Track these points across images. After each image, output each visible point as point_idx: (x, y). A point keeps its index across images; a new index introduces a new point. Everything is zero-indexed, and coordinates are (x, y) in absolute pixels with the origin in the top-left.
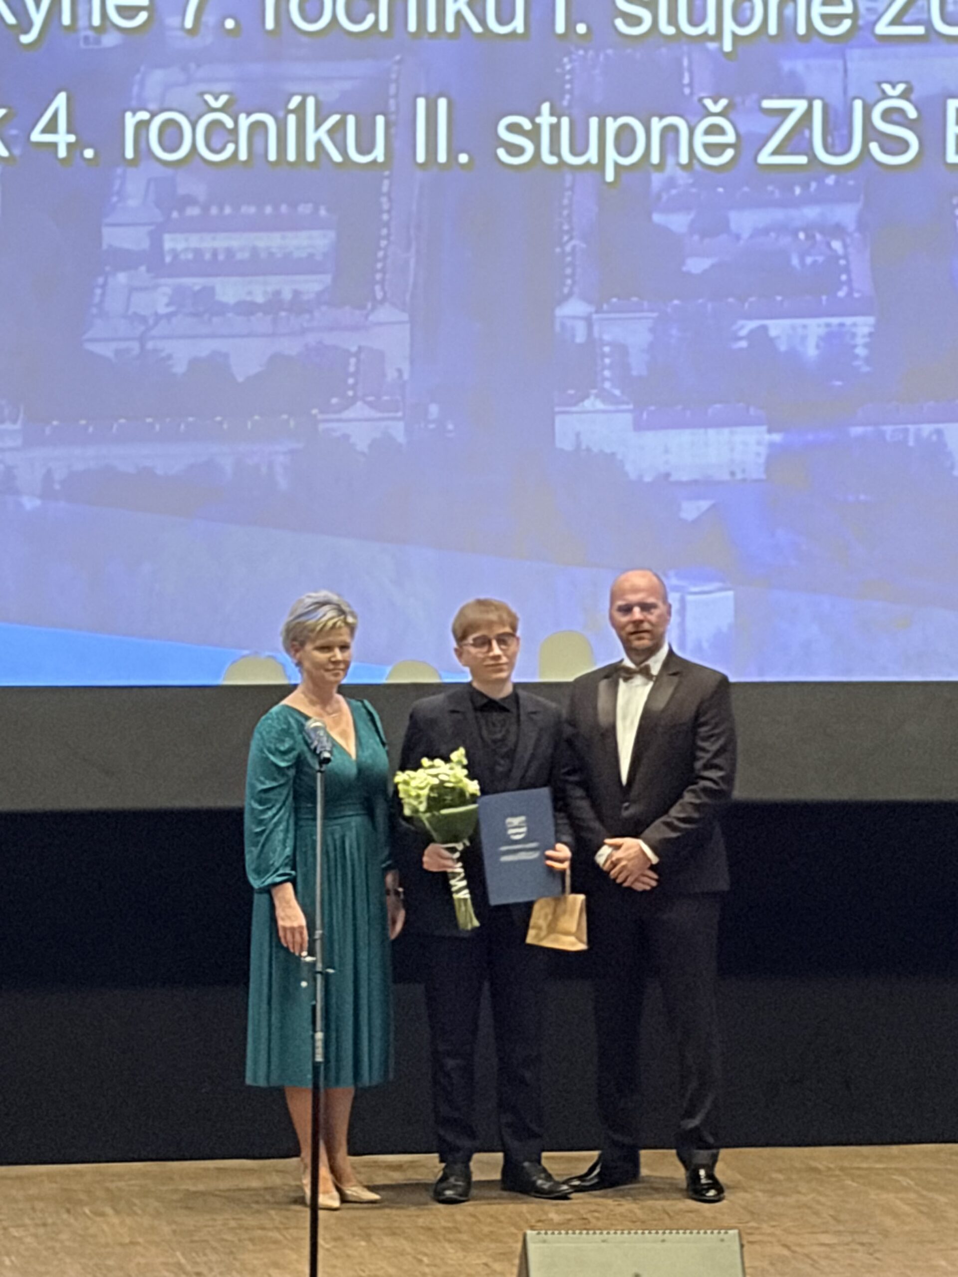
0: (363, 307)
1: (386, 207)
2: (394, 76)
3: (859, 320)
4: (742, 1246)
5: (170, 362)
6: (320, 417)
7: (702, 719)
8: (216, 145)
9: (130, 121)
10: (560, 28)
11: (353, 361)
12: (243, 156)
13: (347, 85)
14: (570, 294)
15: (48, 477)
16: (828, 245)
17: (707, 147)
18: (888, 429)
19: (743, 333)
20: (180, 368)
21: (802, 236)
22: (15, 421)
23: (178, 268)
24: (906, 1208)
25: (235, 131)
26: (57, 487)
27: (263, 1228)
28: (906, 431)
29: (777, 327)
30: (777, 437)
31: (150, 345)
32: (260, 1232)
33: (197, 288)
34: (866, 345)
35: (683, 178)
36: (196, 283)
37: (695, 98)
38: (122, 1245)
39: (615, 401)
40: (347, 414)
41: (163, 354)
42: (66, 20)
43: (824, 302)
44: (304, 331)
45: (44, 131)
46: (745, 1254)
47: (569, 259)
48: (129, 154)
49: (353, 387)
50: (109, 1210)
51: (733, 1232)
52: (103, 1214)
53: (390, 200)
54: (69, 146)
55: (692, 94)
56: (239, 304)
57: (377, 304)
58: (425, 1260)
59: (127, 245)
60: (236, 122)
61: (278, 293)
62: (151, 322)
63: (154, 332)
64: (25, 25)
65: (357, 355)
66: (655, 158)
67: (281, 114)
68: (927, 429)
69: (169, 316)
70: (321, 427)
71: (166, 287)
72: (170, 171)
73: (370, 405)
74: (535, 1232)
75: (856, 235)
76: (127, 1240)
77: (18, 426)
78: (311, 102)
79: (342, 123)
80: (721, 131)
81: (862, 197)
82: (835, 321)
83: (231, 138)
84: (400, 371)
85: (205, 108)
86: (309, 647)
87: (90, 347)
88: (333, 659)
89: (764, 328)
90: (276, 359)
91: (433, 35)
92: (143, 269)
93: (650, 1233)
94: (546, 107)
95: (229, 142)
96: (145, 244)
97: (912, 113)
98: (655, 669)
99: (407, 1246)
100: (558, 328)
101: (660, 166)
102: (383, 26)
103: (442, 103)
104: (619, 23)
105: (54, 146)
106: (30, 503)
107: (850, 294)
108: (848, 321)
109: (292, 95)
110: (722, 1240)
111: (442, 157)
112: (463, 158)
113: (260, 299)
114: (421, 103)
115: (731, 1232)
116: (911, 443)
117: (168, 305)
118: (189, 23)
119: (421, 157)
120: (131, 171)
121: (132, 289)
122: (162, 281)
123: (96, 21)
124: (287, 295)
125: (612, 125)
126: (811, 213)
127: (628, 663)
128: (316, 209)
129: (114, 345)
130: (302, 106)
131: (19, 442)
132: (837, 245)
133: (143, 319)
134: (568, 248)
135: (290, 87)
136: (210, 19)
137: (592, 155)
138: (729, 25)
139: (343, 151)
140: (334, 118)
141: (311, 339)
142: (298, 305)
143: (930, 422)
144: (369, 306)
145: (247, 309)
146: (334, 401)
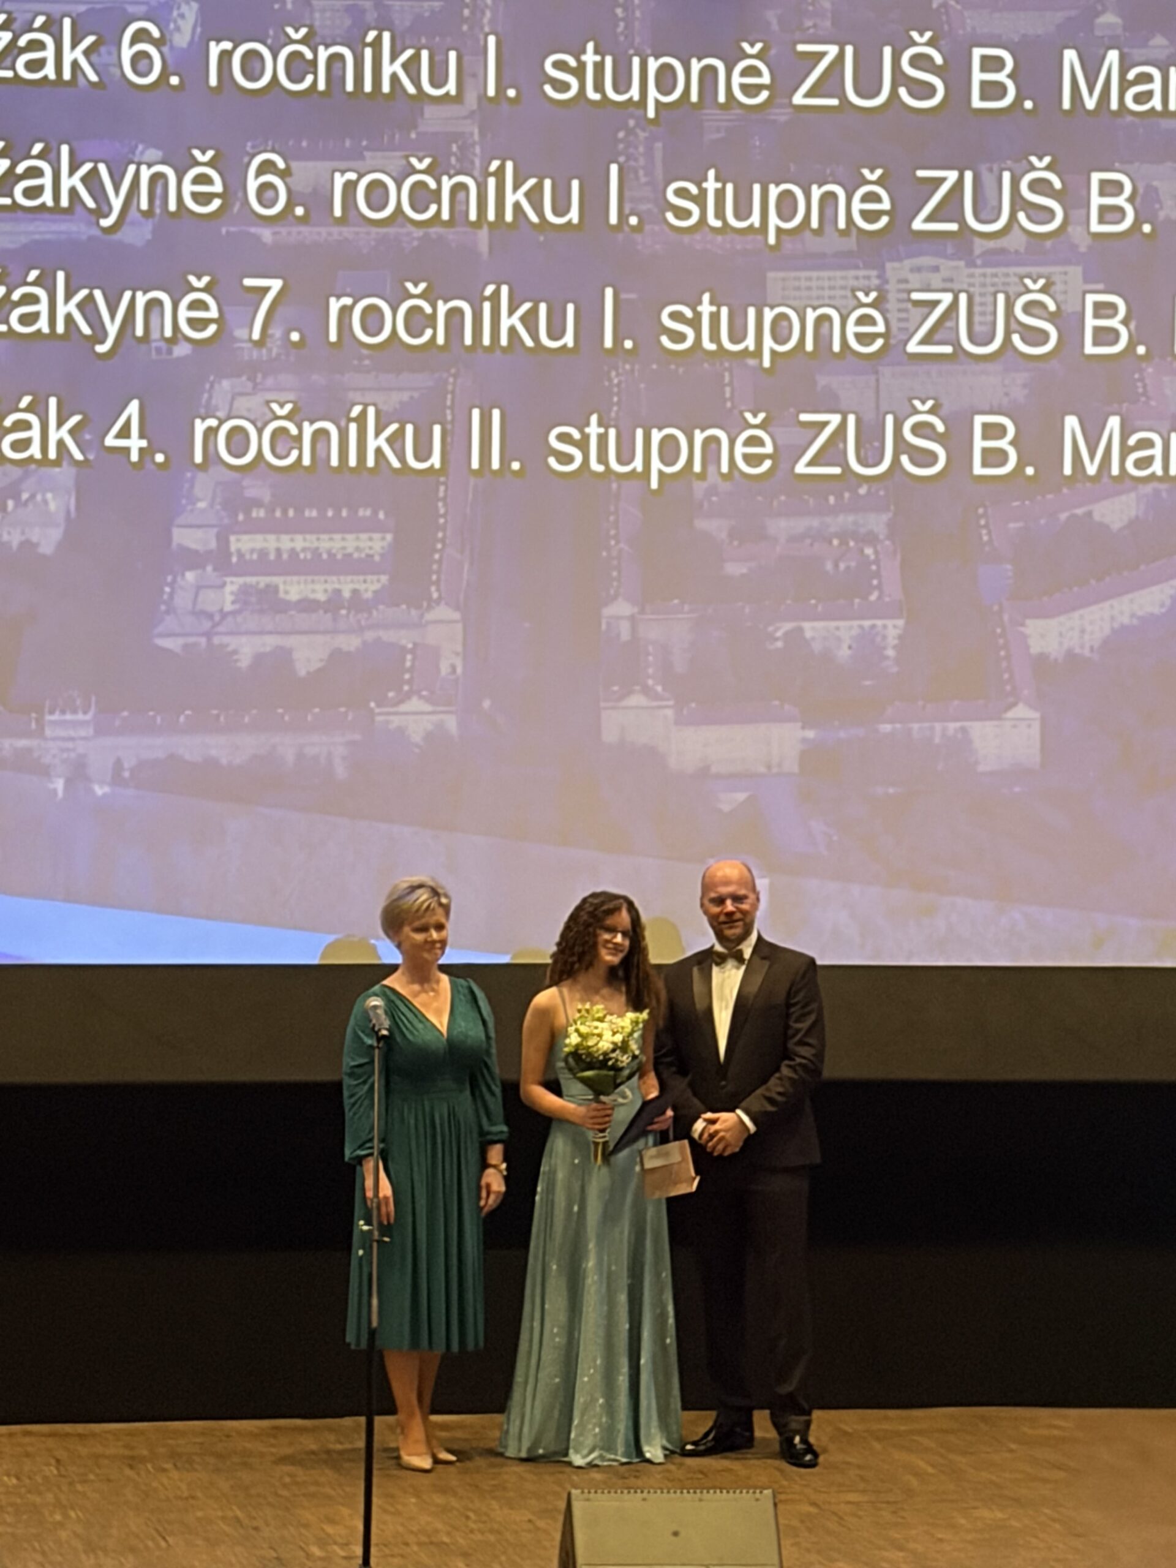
0: (419, 607)
1: (442, 511)
2: (450, 388)
3: (890, 623)
4: (775, 1505)
5: (235, 657)
6: (377, 710)
7: (793, 1001)
8: (280, 450)
9: (200, 427)
10: (608, 343)
11: (409, 657)
12: (306, 461)
13: (405, 396)
14: (615, 598)
15: (118, 764)
16: (862, 551)
17: (747, 458)
18: (916, 726)
19: (779, 634)
20: (244, 661)
21: (835, 542)
22: (85, 712)
23: (245, 567)
24: (930, 1470)
25: (299, 438)
26: (126, 774)
27: (317, 1483)
28: (932, 729)
29: (810, 629)
30: (810, 734)
31: (216, 640)
32: (312, 1489)
33: (262, 585)
34: (895, 647)
35: (725, 486)
36: (263, 581)
37: (736, 412)
38: (180, 1498)
39: (657, 697)
40: (403, 708)
41: (230, 649)
42: (139, 331)
43: (856, 607)
44: (361, 629)
45: (118, 436)
46: (779, 1513)
47: (615, 562)
48: (198, 458)
49: (410, 682)
50: (168, 1466)
51: (768, 1492)
52: (164, 1470)
53: (445, 505)
54: (141, 450)
55: (733, 407)
56: (300, 602)
57: (432, 604)
58: (471, 1515)
59: (193, 546)
60: (300, 428)
61: (338, 592)
62: (217, 618)
63: (221, 629)
64: (100, 335)
65: (412, 651)
66: (697, 468)
67: (343, 423)
68: (952, 726)
69: (233, 613)
70: (379, 719)
71: (233, 584)
72: (236, 475)
73: (427, 700)
74: (579, 1491)
75: (887, 543)
76: (186, 1494)
77: (88, 717)
78: (371, 411)
79: (401, 432)
80: (760, 442)
81: (892, 508)
82: (867, 623)
83: (295, 445)
84: (453, 668)
85: (270, 416)
86: (407, 929)
87: (162, 642)
88: (429, 939)
89: (800, 630)
90: (336, 655)
91: (487, 349)
92: (209, 568)
93: (688, 1492)
94: (594, 419)
95: (292, 448)
96: (213, 545)
97: (940, 427)
98: (747, 953)
99: (454, 1502)
100: (604, 627)
101: (702, 476)
102: (441, 340)
103: (496, 414)
104: (665, 340)
105: (127, 450)
106: (99, 790)
107: (880, 598)
108: (879, 623)
109: (353, 404)
110: (757, 1500)
111: (496, 464)
112: (516, 466)
113: (321, 597)
114: (476, 413)
115: (765, 1492)
116: (937, 740)
117: (233, 602)
118: (256, 335)
119: (475, 464)
120: (201, 476)
121: (199, 588)
122: (228, 579)
123: (168, 333)
124: (347, 594)
125: (656, 436)
126: (845, 520)
127: (719, 948)
128: (375, 513)
129: (180, 641)
130: (363, 414)
131: (91, 731)
132: (869, 551)
133: (210, 616)
134: (614, 553)
135: (351, 395)
136: (276, 332)
137: (638, 464)
138: (768, 343)
139: (402, 458)
140: (394, 427)
141: (370, 635)
142: (357, 602)
143: (956, 719)
144: (425, 604)
145: (307, 605)
146: (391, 694)
